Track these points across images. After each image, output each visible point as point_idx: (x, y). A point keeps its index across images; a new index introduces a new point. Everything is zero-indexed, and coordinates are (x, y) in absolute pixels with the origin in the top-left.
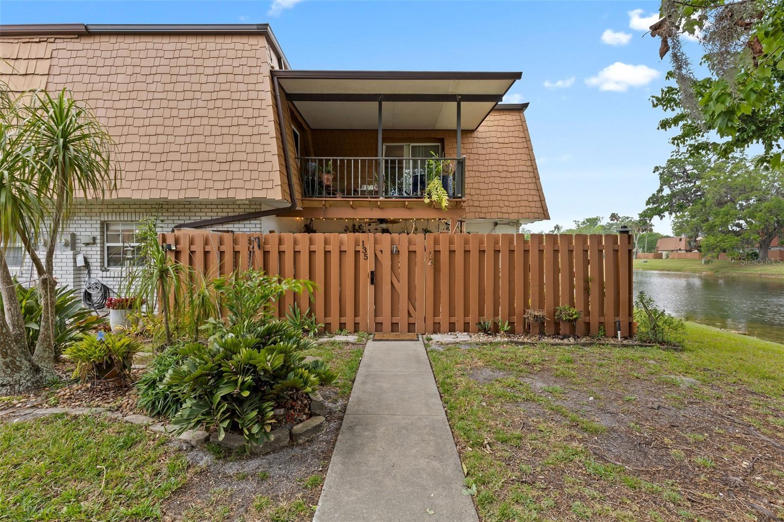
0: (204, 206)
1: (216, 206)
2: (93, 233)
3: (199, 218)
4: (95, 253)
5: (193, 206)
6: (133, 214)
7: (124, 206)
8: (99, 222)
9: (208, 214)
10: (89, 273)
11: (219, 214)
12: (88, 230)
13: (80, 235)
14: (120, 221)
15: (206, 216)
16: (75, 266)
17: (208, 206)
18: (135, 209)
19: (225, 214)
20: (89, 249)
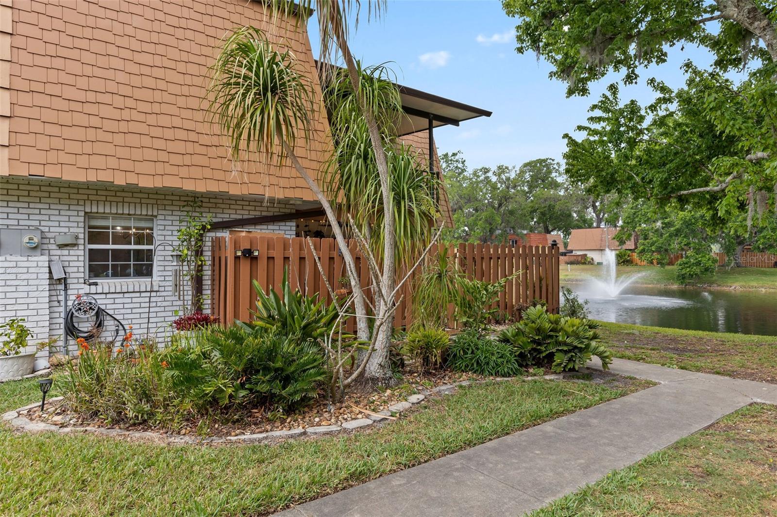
0: (234, 202)
1: (247, 203)
2: (72, 230)
3: (227, 216)
4: (75, 258)
5: (221, 201)
6: (138, 206)
7: (123, 194)
8: (82, 214)
9: (238, 212)
10: (66, 289)
11: (251, 213)
12: (62, 224)
13: (49, 232)
14: (111, 213)
15: (236, 214)
16: (51, 278)
17: (238, 202)
18: (141, 198)
19: (258, 213)
20: (66, 252)
